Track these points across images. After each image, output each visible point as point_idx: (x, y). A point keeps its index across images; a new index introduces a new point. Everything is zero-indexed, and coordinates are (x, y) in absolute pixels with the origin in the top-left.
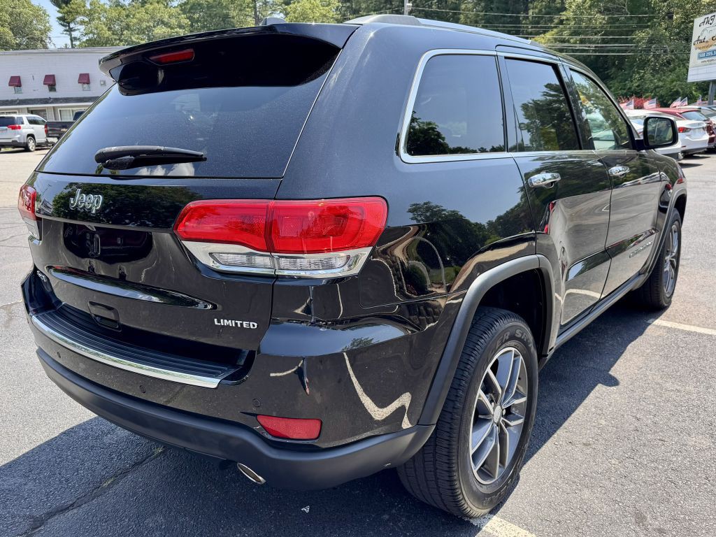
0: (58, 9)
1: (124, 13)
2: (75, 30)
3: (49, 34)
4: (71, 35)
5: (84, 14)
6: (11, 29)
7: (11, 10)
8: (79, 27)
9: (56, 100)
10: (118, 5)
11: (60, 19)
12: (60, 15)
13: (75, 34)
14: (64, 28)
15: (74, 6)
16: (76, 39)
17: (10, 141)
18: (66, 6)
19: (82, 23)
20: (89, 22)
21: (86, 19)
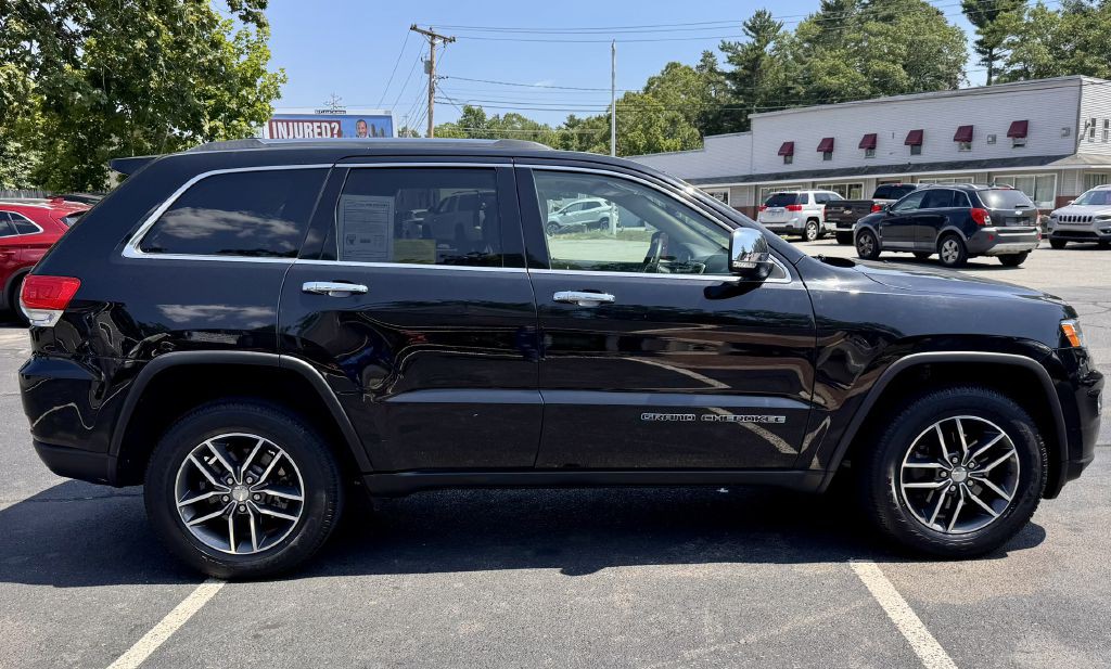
0: (978, 28)
1: (1084, 22)
2: (999, 58)
3: (963, 67)
4: (990, 66)
5: (1016, 32)
6: (904, 67)
7: (909, 38)
8: (1007, 52)
9: (918, 167)
10: (1079, 9)
11: (980, 43)
12: (980, 37)
13: (998, 64)
14: (981, 56)
15: (1001, 22)
16: (997, 71)
17: (784, 226)
18: (992, 22)
19: (1011, 45)
20: (1020, 45)
21: (1017, 39)
